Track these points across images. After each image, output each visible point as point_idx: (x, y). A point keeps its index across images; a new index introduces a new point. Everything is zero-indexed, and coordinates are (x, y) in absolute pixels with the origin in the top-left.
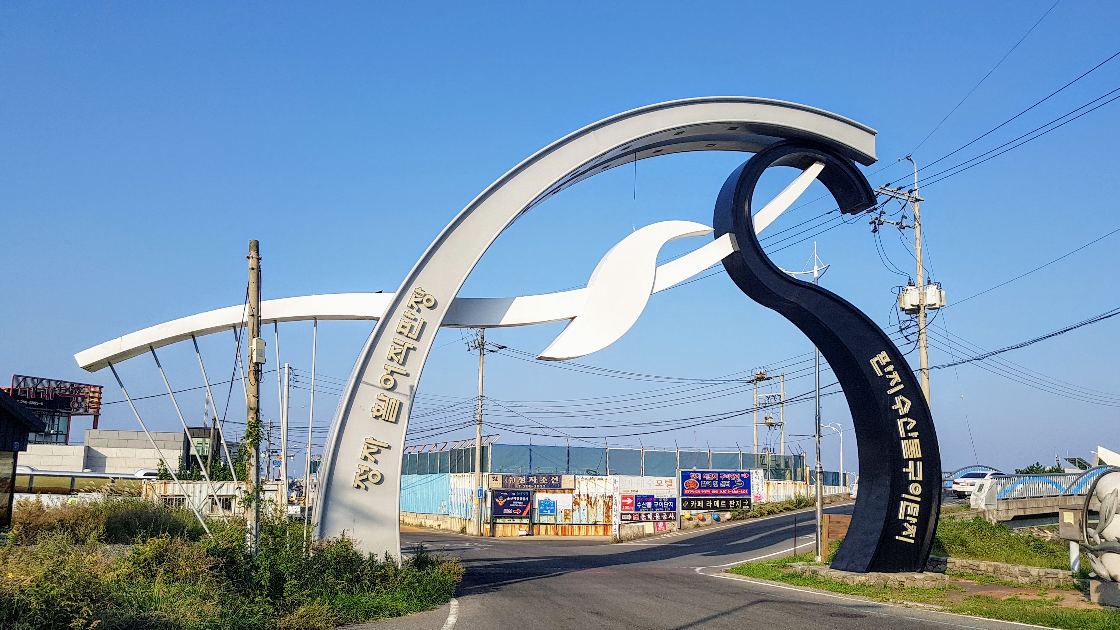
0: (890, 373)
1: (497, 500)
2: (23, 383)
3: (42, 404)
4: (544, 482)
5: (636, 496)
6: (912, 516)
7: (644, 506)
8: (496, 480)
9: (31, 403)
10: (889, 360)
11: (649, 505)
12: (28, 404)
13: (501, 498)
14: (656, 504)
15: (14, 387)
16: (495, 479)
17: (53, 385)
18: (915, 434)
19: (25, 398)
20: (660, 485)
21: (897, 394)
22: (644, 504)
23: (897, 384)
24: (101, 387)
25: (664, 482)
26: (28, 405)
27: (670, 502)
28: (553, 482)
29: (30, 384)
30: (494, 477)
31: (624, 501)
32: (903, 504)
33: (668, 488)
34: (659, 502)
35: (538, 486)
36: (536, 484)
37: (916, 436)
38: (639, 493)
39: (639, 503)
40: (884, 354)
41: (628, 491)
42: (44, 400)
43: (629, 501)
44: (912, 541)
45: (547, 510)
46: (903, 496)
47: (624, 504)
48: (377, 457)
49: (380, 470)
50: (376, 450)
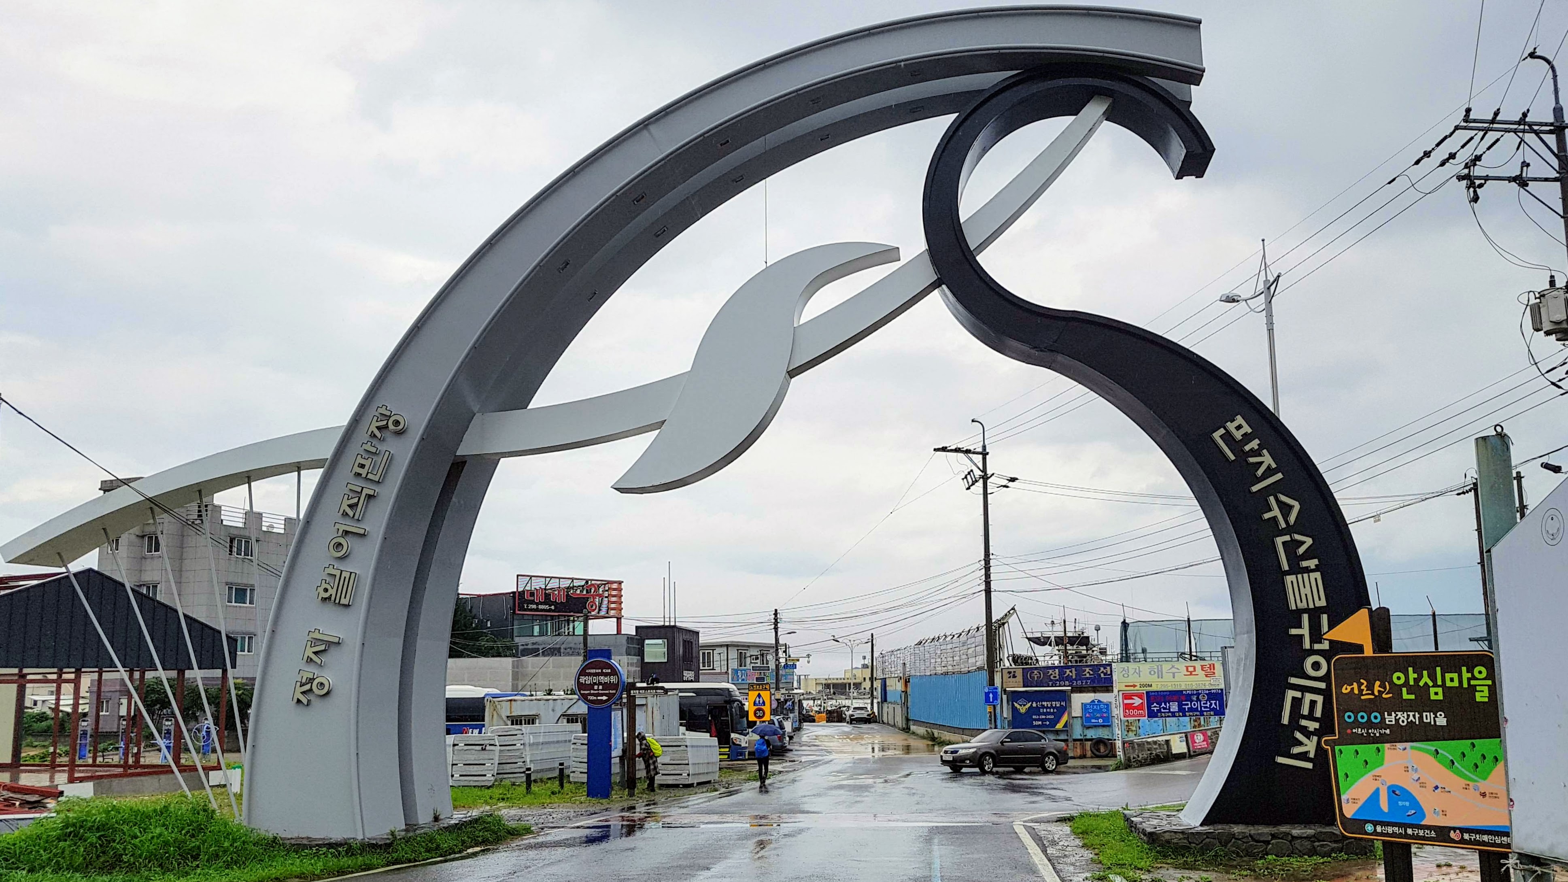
0: (1257, 453)
1: (1016, 705)
2: (529, 585)
3: (553, 607)
4: (1088, 675)
5: (1147, 693)
6: (1311, 717)
7: (1164, 708)
8: (1014, 677)
9: (540, 607)
10: (1249, 430)
11: (1174, 707)
12: (538, 608)
13: (1021, 701)
14: (1187, 705)
15: (520, 590)
16: (1012, 675)
17: (565, 584)
18: (1312, 563)
19: (533, 602)
20: (1191, 674)
21: (1271, 490)
22: (1163, 705)
23: (1269, 472)
24: (620, 583)
25: (1198, 668)
26: (537, 610)
27: (1213, 702)
28: (1102, 675)
29: (537, 584)
30: (1009, 673)
31: (1126, 701)
32: (1291, 694)
33: (1208, 679)
34: (1191, 701)
35: (1079, 682)
36: (1075, 680)
37: (1313, 567)
38: (1154, 688)
39: (1155, 704)
40: (1239, 420)
41: (1135, 686)
42: (555, 603)
43: (1137, 701)
44: (1309, 765)
45: (1097, 718)
46: (1293, 680)
47: (1127, 707)
48: (324, 658)
49: (328, 677)
50: (322, 647)
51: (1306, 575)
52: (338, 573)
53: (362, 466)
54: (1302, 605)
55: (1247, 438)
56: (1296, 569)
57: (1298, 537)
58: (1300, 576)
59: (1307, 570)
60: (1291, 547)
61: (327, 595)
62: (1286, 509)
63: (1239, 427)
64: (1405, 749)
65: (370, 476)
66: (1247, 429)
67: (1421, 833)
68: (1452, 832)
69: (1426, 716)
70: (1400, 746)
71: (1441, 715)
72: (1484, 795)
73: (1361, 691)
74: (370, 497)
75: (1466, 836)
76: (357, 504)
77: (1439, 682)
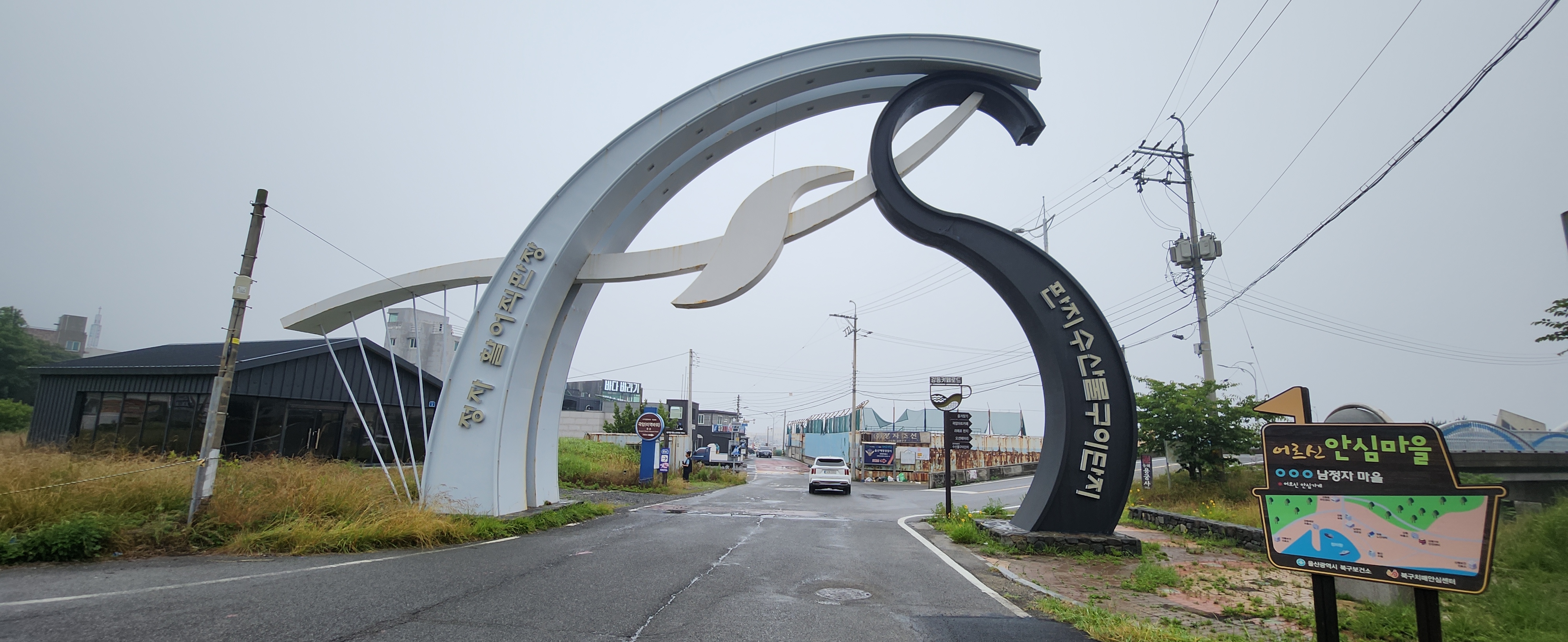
0: (1068, 304)
4: (905, 437)
6: (1098, 467)
10: (1064, 291)
13: (869, 450)
18: (1101, 373)
21: (1075, 328)
23: (1075, 317)
28: (912, 438)
32: (1086, 452)
37: (1101, 375)
40: (1058, 284)
44: (1098, 497)
46: (1086, 443)
48: (482, 398)
49: (483, 410)
50: (481, 392)
51: (1096, 380)
52: (494, 345)
53: (515, 279)
54: (1095, 398)
55: (1062, 295)
56: (1091, 376)
57: (1092, 357)
58: (1093, 380)
59: (1096, 377)
60: (1088, 362)
61: (486, 359)
62: (1085, 339)
63: (1058, 288)
64: (1338, 500)
65: (520, 286)
66: (1062, 290)
67: (1356, 570)
68: (1389, 571)
69: (1361, 475)
70: (1332, 497)
71: (1376, 474)
72: (1423, 542)
73: (1292, 453)
74: (518, 298)
75: (1404, 575)
76: (510, 303)
77: (1375, 447)
